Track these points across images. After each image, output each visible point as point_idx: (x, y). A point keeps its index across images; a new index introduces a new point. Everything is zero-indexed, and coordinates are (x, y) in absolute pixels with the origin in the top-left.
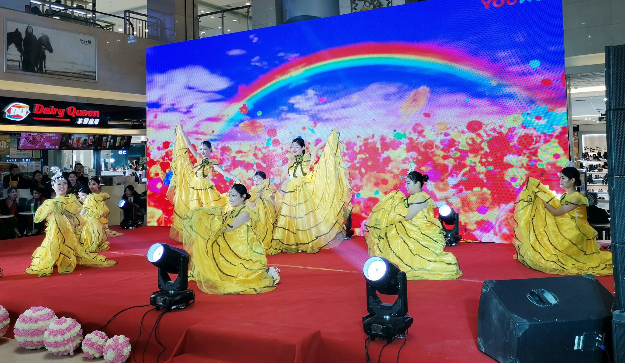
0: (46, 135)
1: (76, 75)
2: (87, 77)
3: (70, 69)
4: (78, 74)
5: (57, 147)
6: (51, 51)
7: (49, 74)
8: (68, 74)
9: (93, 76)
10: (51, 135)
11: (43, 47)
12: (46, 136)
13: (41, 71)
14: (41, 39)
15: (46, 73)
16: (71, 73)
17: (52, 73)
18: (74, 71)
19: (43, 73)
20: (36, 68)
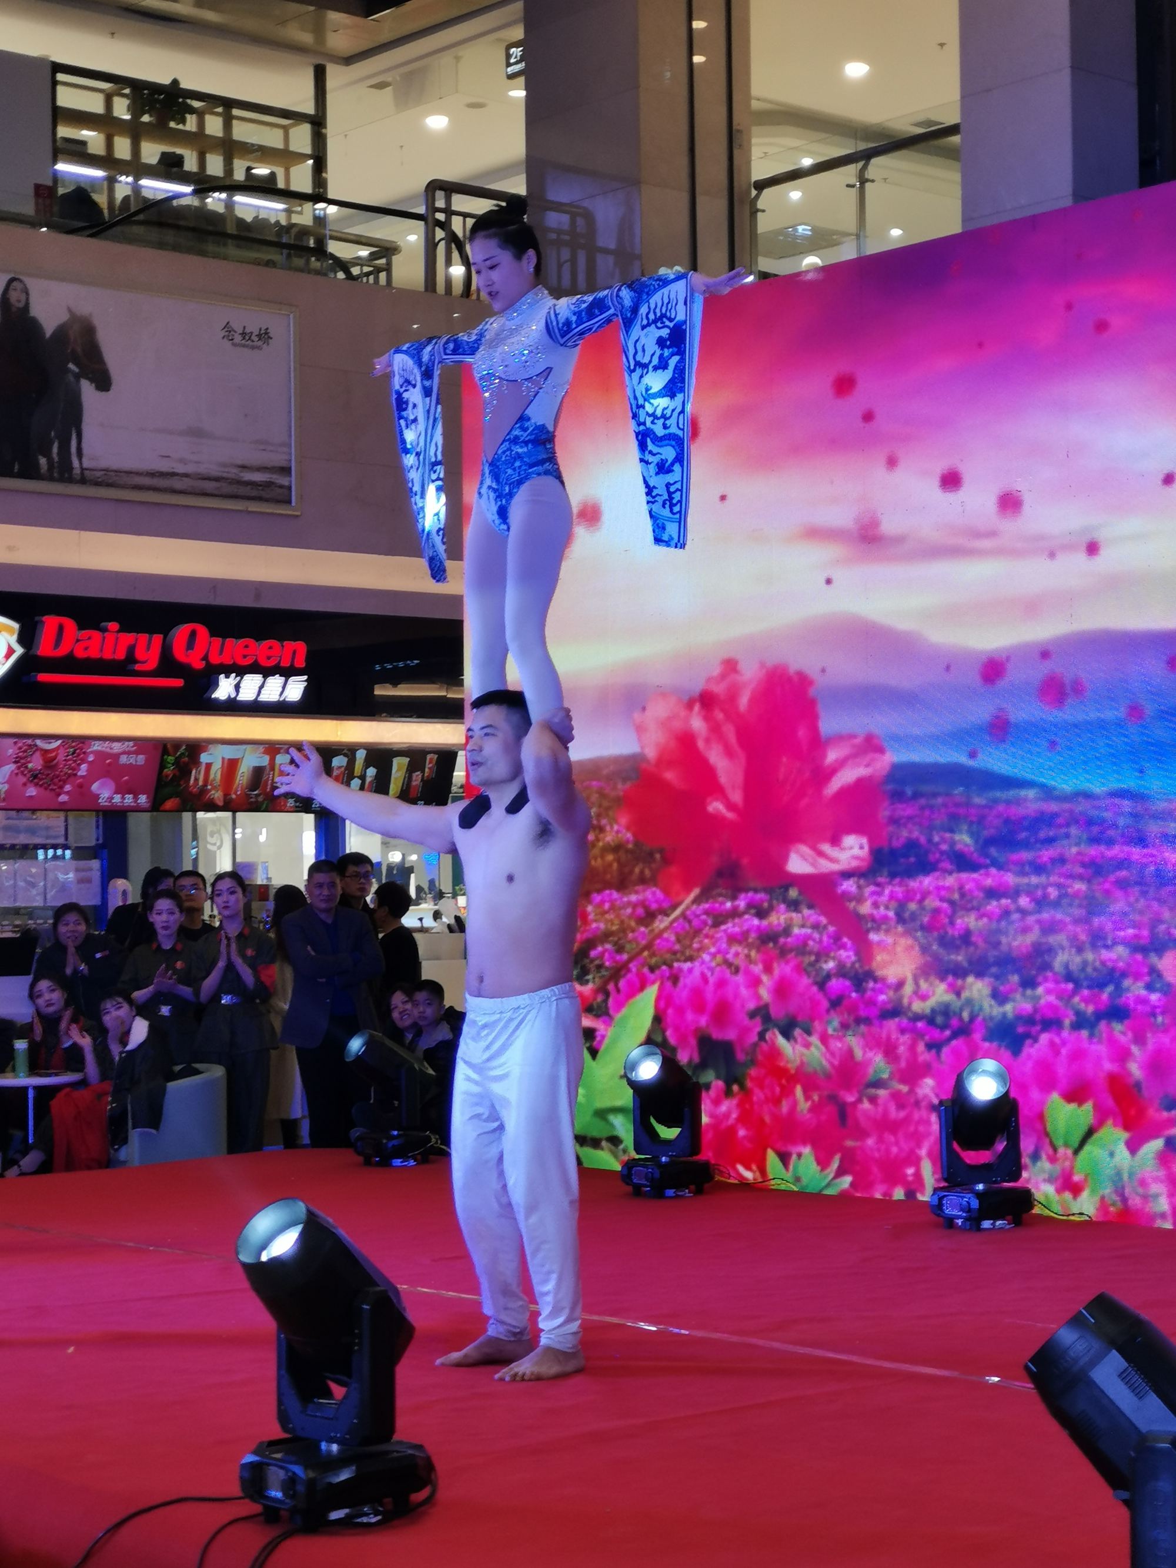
0: (97, 746)
1: (209, 486)
2: (254, 493)
3: (182, 461)
4: (217, 479)
5: (143, 799)
6: (103, 383)
7: (97, 484)
8: (178, 484)
9: (281, 487)
10: (117, 747)
11: (71, 366)
12: (96, 753)
13: (63, 472)
14: (61, 332)
15: (83, 481)
16: (186, 475)
17: (109, 479)
18: (202, 469)
19: (71, 480)
20: (43, 461)
